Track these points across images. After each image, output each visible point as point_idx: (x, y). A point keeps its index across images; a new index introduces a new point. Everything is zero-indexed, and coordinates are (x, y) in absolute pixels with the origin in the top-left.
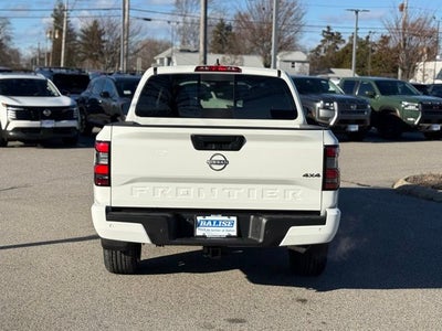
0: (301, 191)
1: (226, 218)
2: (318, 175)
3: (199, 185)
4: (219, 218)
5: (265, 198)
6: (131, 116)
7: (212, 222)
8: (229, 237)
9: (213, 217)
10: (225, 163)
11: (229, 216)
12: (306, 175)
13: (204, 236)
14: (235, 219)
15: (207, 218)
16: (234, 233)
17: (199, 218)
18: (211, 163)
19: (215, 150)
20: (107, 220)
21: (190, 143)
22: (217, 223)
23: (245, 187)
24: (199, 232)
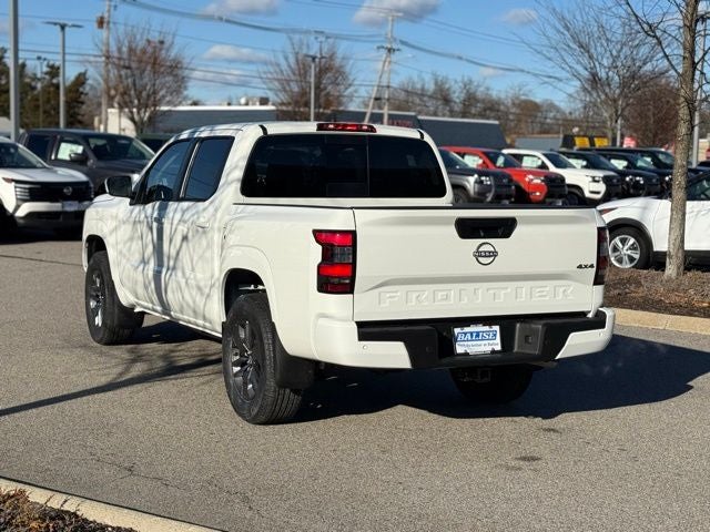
0: (572, 286)
1: (487, 328)
2: (592, 266)
3: (462, 286)
4: (480, 328)
5: (534, 299)
7: (472, 334)
8: (493, 352)
9: (473, 328)
10: (494, 254)
11: (490, 325)
12: (580, 267)
13: (466, 354)
14: (497, 328)
15: (467, 329)
16: (498, 348)
17: (457, 330)
18: (478, 254)
19: (484, 237)
20: (360, 339)
21: (453, 230)
22: (478, 336)
24: (460, 349)
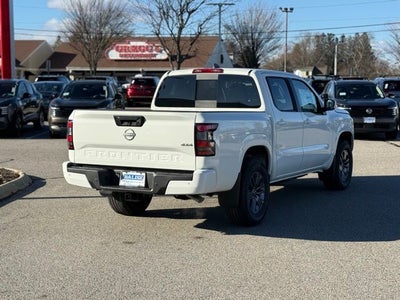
0: (182, 156)
1: (139, 174)
2: (192, 145)
4: (135, 173)
5: (160, 161)
6: (153, 106)
7: (131, 176)
8: (139, 187)
9: (131, 173)
10: (134, 135)
11: (141, 172)
12: (184, 145)
14: (144, 174)
15: (128, 173)
16: (143, 185)
17: (124, 173)
18: (126, 135)
19: (128, 126)
20: (68, 171)
22: (134, 177)
23: (148, 152)
